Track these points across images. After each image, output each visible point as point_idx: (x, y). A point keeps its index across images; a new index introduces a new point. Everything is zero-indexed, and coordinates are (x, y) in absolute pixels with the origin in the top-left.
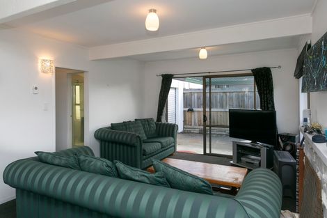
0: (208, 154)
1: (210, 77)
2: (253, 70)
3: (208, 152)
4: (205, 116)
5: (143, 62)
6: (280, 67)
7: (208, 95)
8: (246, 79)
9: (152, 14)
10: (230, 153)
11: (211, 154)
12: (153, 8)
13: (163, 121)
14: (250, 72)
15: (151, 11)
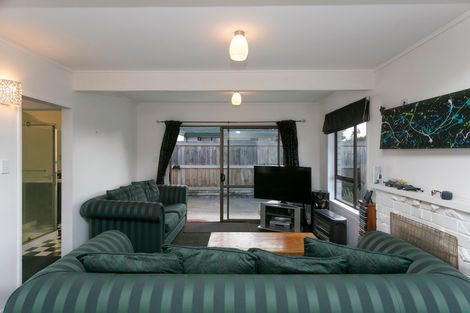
0: (226, 221)
1: (229, 128)
2: (278, 123)
3: (225, 218)
4: (222, 175)
5: (136, 100)
6: (304, 121)
7: (226, 149)
8: (270, 132)
9: (239, 37)
10: (257, 217)
11: (229, 221)
12: (243, 29)
13: (167, 182)
14: (275, 124)
15: (237, 33)
